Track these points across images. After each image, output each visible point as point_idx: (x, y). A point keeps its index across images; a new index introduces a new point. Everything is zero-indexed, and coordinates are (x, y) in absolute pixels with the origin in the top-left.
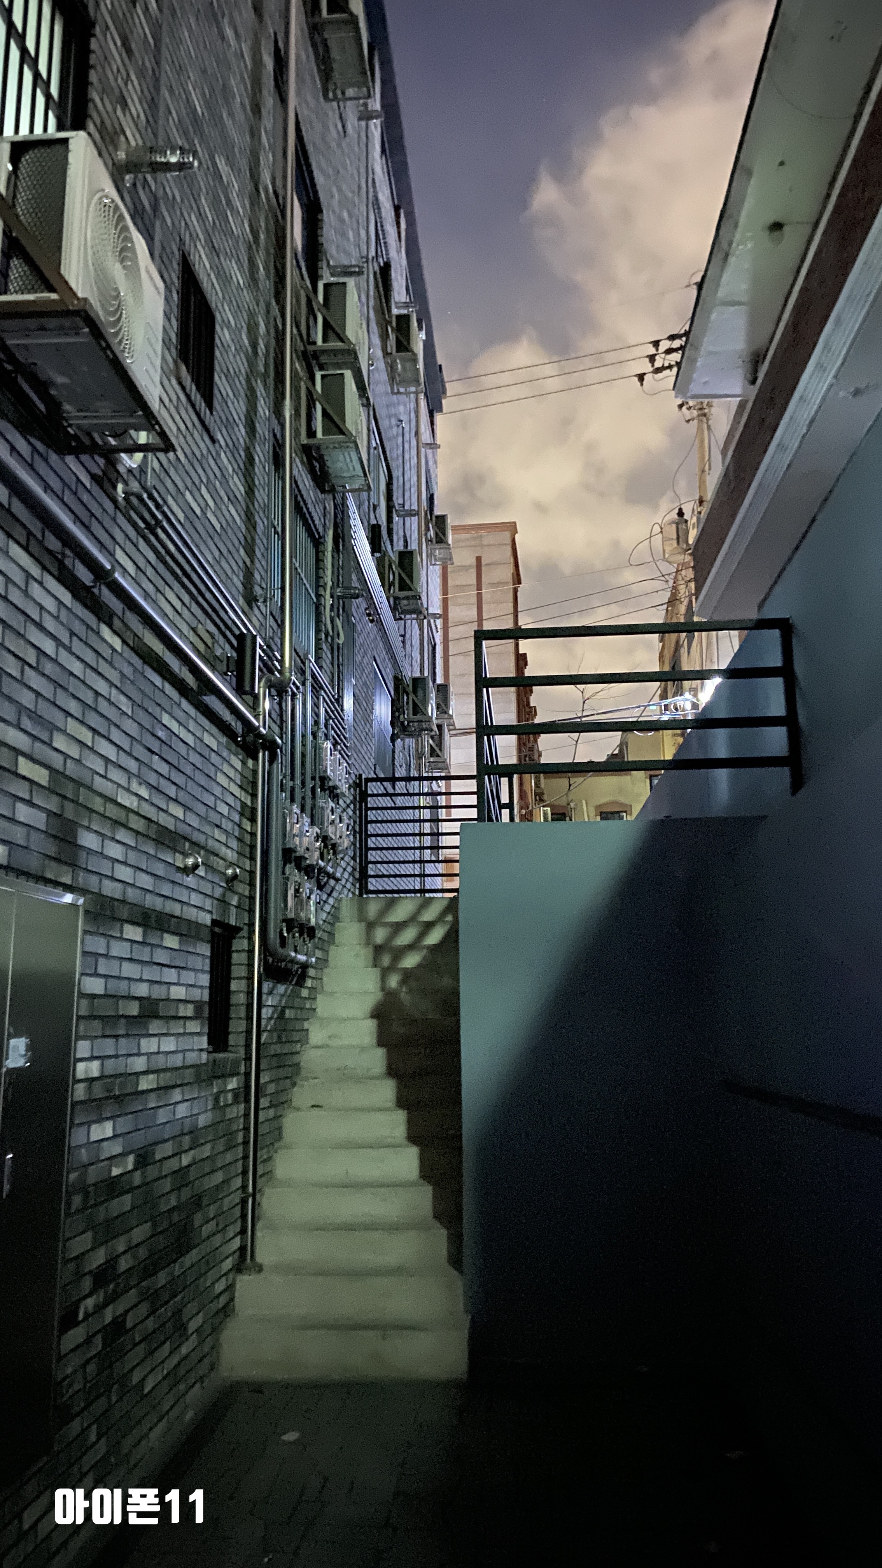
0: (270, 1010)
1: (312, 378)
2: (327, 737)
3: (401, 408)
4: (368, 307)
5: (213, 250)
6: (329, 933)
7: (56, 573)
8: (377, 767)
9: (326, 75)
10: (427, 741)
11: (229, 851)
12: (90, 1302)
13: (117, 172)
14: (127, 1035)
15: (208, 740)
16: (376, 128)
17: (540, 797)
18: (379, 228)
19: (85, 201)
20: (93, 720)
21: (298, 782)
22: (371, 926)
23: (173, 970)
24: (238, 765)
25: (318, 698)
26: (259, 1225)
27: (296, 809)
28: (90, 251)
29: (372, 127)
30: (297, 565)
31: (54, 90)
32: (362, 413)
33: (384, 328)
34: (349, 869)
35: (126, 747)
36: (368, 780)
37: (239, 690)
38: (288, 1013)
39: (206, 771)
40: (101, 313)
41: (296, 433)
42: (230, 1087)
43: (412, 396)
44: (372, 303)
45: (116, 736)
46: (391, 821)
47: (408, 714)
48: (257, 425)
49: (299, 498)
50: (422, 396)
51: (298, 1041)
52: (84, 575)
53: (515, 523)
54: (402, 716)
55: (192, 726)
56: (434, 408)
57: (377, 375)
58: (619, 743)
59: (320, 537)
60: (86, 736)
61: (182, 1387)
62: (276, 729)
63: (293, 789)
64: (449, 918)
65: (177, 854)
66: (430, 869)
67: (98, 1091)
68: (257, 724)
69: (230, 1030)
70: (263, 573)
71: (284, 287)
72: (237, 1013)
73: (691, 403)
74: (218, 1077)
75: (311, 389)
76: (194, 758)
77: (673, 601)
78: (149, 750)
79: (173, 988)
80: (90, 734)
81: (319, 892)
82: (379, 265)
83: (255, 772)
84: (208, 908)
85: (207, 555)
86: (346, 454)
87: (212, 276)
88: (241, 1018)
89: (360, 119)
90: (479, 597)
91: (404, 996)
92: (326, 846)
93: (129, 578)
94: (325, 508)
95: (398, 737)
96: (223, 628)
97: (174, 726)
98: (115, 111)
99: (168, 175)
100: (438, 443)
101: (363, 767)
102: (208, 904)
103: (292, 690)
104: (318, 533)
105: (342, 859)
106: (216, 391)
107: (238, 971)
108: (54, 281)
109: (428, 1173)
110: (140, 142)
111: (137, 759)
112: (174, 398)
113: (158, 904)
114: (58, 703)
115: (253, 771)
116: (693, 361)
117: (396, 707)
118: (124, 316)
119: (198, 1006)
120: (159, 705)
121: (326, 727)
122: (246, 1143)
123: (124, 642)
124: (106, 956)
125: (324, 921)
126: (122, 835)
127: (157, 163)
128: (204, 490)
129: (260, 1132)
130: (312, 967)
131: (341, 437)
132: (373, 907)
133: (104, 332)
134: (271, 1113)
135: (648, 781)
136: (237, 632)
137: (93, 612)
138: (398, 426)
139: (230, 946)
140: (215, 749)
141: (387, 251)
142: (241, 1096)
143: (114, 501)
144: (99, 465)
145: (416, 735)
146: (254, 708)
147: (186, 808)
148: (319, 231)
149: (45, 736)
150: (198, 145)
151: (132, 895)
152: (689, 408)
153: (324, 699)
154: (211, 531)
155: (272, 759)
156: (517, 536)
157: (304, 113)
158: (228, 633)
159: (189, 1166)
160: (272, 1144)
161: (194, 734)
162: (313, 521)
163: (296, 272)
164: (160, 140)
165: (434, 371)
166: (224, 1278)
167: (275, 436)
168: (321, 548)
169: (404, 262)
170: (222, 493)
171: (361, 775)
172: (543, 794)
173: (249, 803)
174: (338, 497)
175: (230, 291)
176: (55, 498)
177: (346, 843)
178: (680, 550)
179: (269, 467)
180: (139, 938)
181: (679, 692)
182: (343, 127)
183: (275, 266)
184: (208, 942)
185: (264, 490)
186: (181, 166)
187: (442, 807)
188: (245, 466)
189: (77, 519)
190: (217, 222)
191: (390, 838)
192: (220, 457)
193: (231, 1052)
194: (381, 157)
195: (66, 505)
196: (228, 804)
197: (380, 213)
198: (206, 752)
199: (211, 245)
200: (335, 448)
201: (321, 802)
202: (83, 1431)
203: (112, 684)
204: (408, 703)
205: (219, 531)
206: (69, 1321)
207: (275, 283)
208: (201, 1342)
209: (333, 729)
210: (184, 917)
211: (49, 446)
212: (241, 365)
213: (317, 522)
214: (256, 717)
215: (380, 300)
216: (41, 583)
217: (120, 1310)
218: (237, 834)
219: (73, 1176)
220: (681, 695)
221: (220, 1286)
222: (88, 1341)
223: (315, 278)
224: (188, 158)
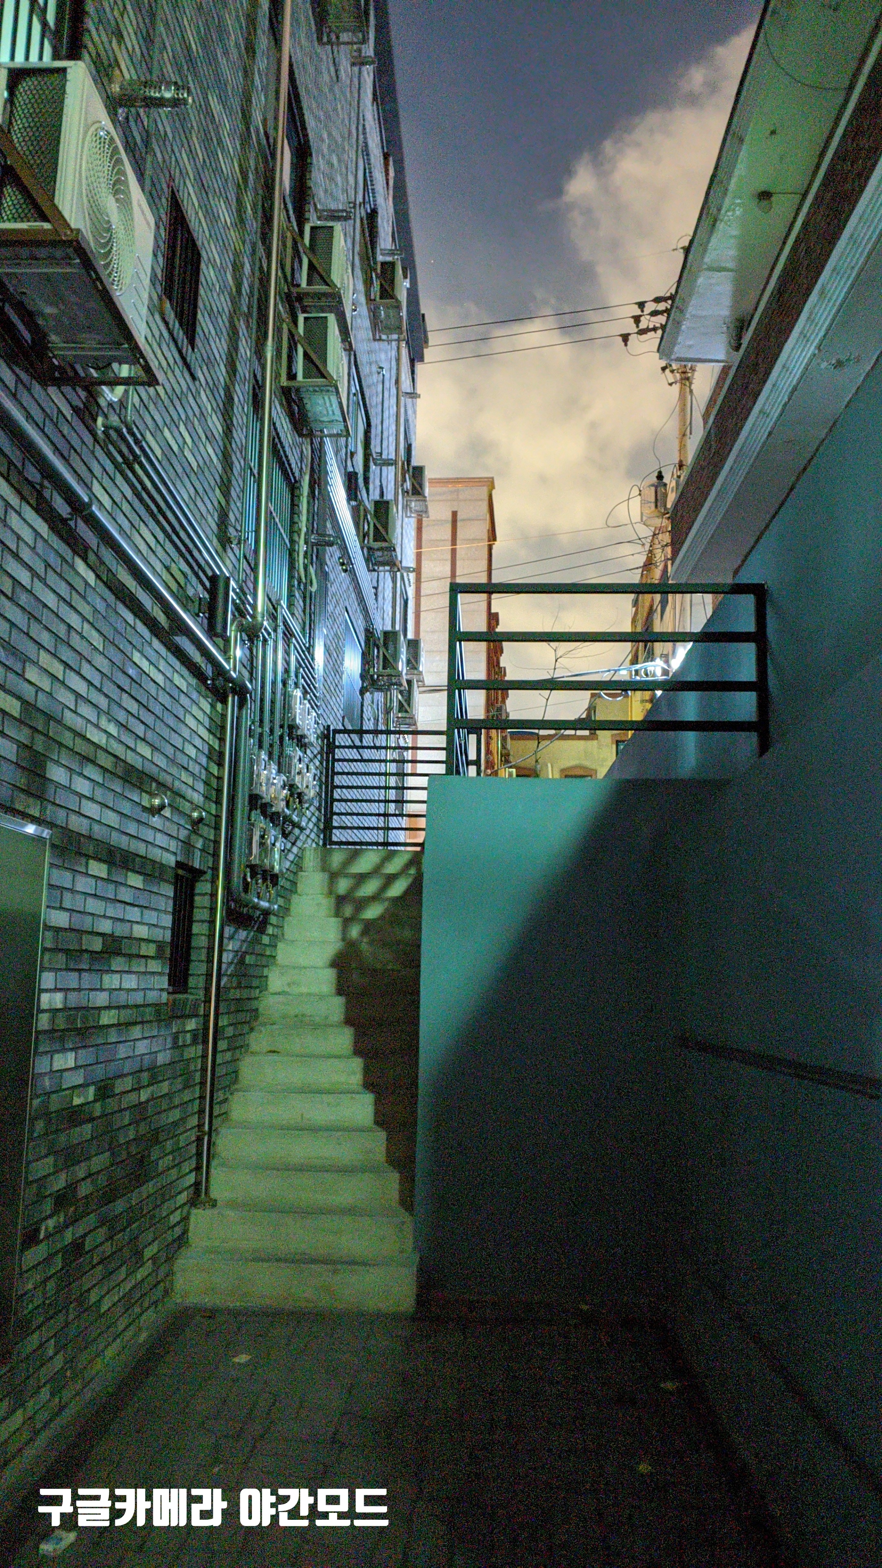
0: (231, 955)
1: (295, 322)
2: (296, 685)
3: (383, 356)
4: (353, 252)
5: (203, 188)
6: (291, 881)
7: (34, 505)
8: (346, 719)
9: (321, 18)
10: (396, 696)
11: (195, 795)
12: (51, 1223)
13: (113, 104)
14: (89, 970)
15: (177, 680)
16: (368, 74)
17: (506, 758)
18: (367, 174)
19: (81, 131)
20: (66, 654)
21: (267, 729)
22: (333, 877)
23: (136, 909)
24: (207, 708)
25: (288, 646)
26: (214, 1163)
27: (264, 756)
28: (84, 181)
29: (365, 73)
30: (272, 509)
31: (51, 18)
32: (344, 358)
33: (369, 275)
34: (314, 819)
35: (97, 683)
36: (336, 731)
37: (211, 631)
38: (248, 959)
39: (175, 712)
40: (92, 244)
41: (277, 376)
42: (188, 1028)
43: (394, 343)
44: (357, 249)
45: (86, 670)
46: (357, 774)
47: (377, 668)
48: (238, 363)
49: (277, 440)
50: (403, 344)
51: (258, 987)
52: (62, 507)
53: (493, 478)
54: (371, 670)
55: (162, 665)
56: (416, 357)
57: (359, 321)
58: (586, 706)
59: (296, 481)
60: (57, 669)
61: (137, 1310)
62: (246, 674)
63: (261, 735)
64: (412, 871)
65: (144, 794)
66: (394, 822)
67: (61, 1024)
68: (228, 668)
69: (190, 972)
70: (238, 516)
71: (271, 229)
72: (198, 957)
73: (674, 366)
74: (178, 1017)
75: (293, 331)
76: (164, 699)
77: (648, 565)
78: (119, 687)
79: (136, 927)
80: (61, 667)
81: (283, 840)
82: (366, 211)
83: (224, 716)
84: (173, 849)
85: (183, 494)
86: (326, 398)
87: (200, 214)
88: (202, 961)
89: (353, 64)
90: (454, 552)
91: (364, 947)
92: (292, 795)
93: (106, 513)
94: (302, 452)
95: (367, 691)
96: (196, 568)
97: (145, 665)
98: (110, 42)
99: (160, 111)
100: (418, 392)
101: (332, 718)
102: (173, 845)
103: (264, 636)
104: (295, 478)
105: (307, 809)
106: (198, 329)
107: (200, 914)
108: (48, 212)
109: (381, 1120)
110: (135, 77)
111: (106, 696)
112: (157, 335)
113: (123, 842)
114: (31, 634)
115: (222, 715)
116: (678, 324)
117: (366, 660)
118: (115, 249)
119: (160, 945)
120: (131, 643)
121: (297, 676)
122: (203, 1083)
123: (98, 576)
124: (72, 891)
125: (287, 870)
126: (90, 771)
127: (151, 98)
128: (182, 428)
129: (218, 1074)
130: (274, 915)
131: (321, 381)
132: (337, 858)
133: (95, 264)
134: (228, 1056)
135: (614, 746)
136: (210, 574)
137: (68, 544)
138: (379, 373)
139: (193, 888)
140: (185, 691)
141: (374, 197)
142: (200, 1037)
143: (93, 432)
144: (80, 398)
145: (385, 689)
146: (225, 651)
147: (154, 748)
148: (307, 174)
149: (18, 667)
150: (191, 82)
151: (98, 832)
152: (672, 371)
153: (295, 646)
154: (188, 470)
155: (242, 704)
156: (494, 492)
157: (299, 56)
158: (201, 574)
159: (148, 1101)
160: (229, 1086)
161: (163, 674)
162: (290, 465)
163: (283, 214)
164: (154, 75)
165: (417, 321)
166: (179, 1211)
167: (255, 376)
168: (297, 492)
169: (391, 210)
170: (200, 431)
171: (329, 726)
172: (508, 755)
173: (217, 748)
174: (316, 441)
175: (216, 229)
176: (36, 428)
177: (312, 793)
178: (657, 514)
179: (248, 408)
180: (104, 875)
181: (650, 656)
182: (336, 71)
183: (263, 206)
184: (170, 883)
185: (242, 430)
186: (176, 103)
187: (408, 761)
188: (224, 405)
189: (56, 450)
190: (208, 161)
191: (355, 790)
192: (199, 393)
193: (191, 994)
194: (373, 105)
195: (48, 437)
196: (195, 746)
197: (369, 160)
198: (175, 693)
199: (200, 184)
200: (315, 391)
201: (288, 751)
202: (41, 1345)
203: (84, 619)
204: (378, 657)
205: (195, 469)
206: (31, 1239)
207: (263, 223)
208: (156, 1270)
209: (303, 677)
210: (148, 856)
211: (33, 376)
212: (223, 303)
213: (293, 466)
214: (227, 660)
215: (366, 247)
216: (19, 514)
217: (81, 1231)
218: (203, 777)
219: (36, 1102)
220: (652, 661)
221: (175, 1217)
222: (48, 1260)
223: (301, 220)
224: (182, 94)
